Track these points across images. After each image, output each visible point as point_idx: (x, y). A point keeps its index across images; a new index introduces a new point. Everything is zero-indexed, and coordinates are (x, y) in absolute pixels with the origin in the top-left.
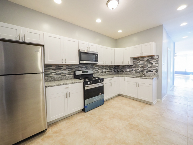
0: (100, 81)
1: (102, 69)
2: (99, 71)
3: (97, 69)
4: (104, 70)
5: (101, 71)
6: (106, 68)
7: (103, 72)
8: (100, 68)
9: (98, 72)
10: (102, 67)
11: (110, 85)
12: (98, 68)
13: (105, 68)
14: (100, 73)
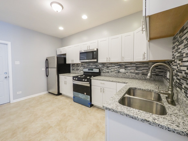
0: (85, 80)
1: (119, 67)
2: (113, 70)
3: (110, 68)
4: (122, 70)
5: (116, 71)
6: (126, 67)
7: (119, 72)
8: (114, 66)
9: (111, 72)
10: (117, 65)
11: (103, 90)
12: (112, 67)
13: (124, 66)
14: (114, 73)
